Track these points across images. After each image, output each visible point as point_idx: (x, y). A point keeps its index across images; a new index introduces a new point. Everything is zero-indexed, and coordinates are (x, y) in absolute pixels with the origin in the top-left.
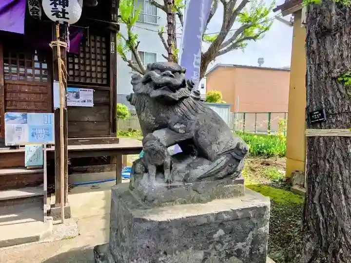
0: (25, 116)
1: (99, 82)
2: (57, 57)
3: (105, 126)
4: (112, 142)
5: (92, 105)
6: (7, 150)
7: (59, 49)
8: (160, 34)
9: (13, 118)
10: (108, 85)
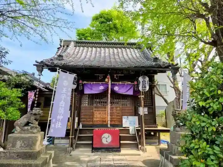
0: (128, 118)
1: (149, 105)
2: (141, 100)
3: (152, 121)
4: (155, 127)
5: (147, 113)
6: (123, 128)
7: (142, 98)
8: (168, 77)
9: (125, 118)
10: (152, 106)
